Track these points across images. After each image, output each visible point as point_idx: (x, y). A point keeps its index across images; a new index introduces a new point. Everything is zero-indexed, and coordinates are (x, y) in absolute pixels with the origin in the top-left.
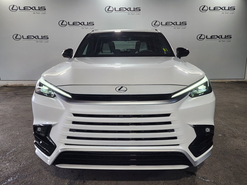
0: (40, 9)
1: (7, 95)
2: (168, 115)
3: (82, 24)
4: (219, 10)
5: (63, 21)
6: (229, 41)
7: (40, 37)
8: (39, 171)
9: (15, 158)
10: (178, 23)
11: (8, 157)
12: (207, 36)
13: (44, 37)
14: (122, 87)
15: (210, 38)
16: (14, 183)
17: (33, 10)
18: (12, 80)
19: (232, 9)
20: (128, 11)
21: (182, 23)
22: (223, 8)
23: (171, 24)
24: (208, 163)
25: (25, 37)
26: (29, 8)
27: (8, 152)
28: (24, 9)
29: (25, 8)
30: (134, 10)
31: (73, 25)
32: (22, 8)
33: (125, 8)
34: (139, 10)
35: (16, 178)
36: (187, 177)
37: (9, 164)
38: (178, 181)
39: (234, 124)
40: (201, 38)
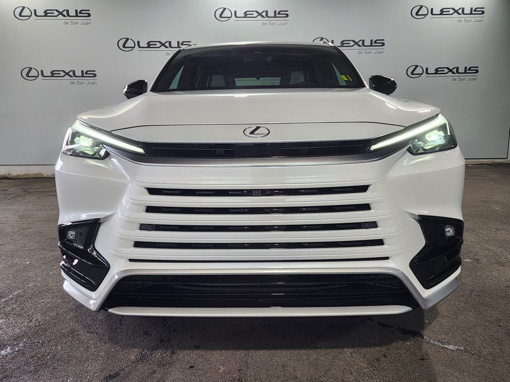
0: (79, 15)
1: (7, 194)
2: (363, 189)
3: (167, 44)
4: (451, 14)
5: (127, 39)
6: (474, 79)
7: (78, 73)
8: (72, 332)
9: (18, 309)
10: (367, 43)
11: (4, 307)
12: (427, 69)
13: (86, 73)
14: (258, 128)
15: (434, 72)
16: (13, 358)
17: (64, 16)
18: (20, 165)
19: (477, 11)
20: (263, 17)
21: (375, 42)
22: (460, 11)
23: (352, 43)
24: (447, 313)
25: (47, 73)
26: (56, 13)
27: (4, 298)
28: (46, 16)
29: (48, 12)
30: (275, 16)
31: (148, 47)
32: (40, 12)
33: (257, 12)
34: (285, 16)
35: (19, 347)
36: (403, 340)
37: (4, 320)
38: (384, 349)
39: (496, 240)
40: (414, 73)
